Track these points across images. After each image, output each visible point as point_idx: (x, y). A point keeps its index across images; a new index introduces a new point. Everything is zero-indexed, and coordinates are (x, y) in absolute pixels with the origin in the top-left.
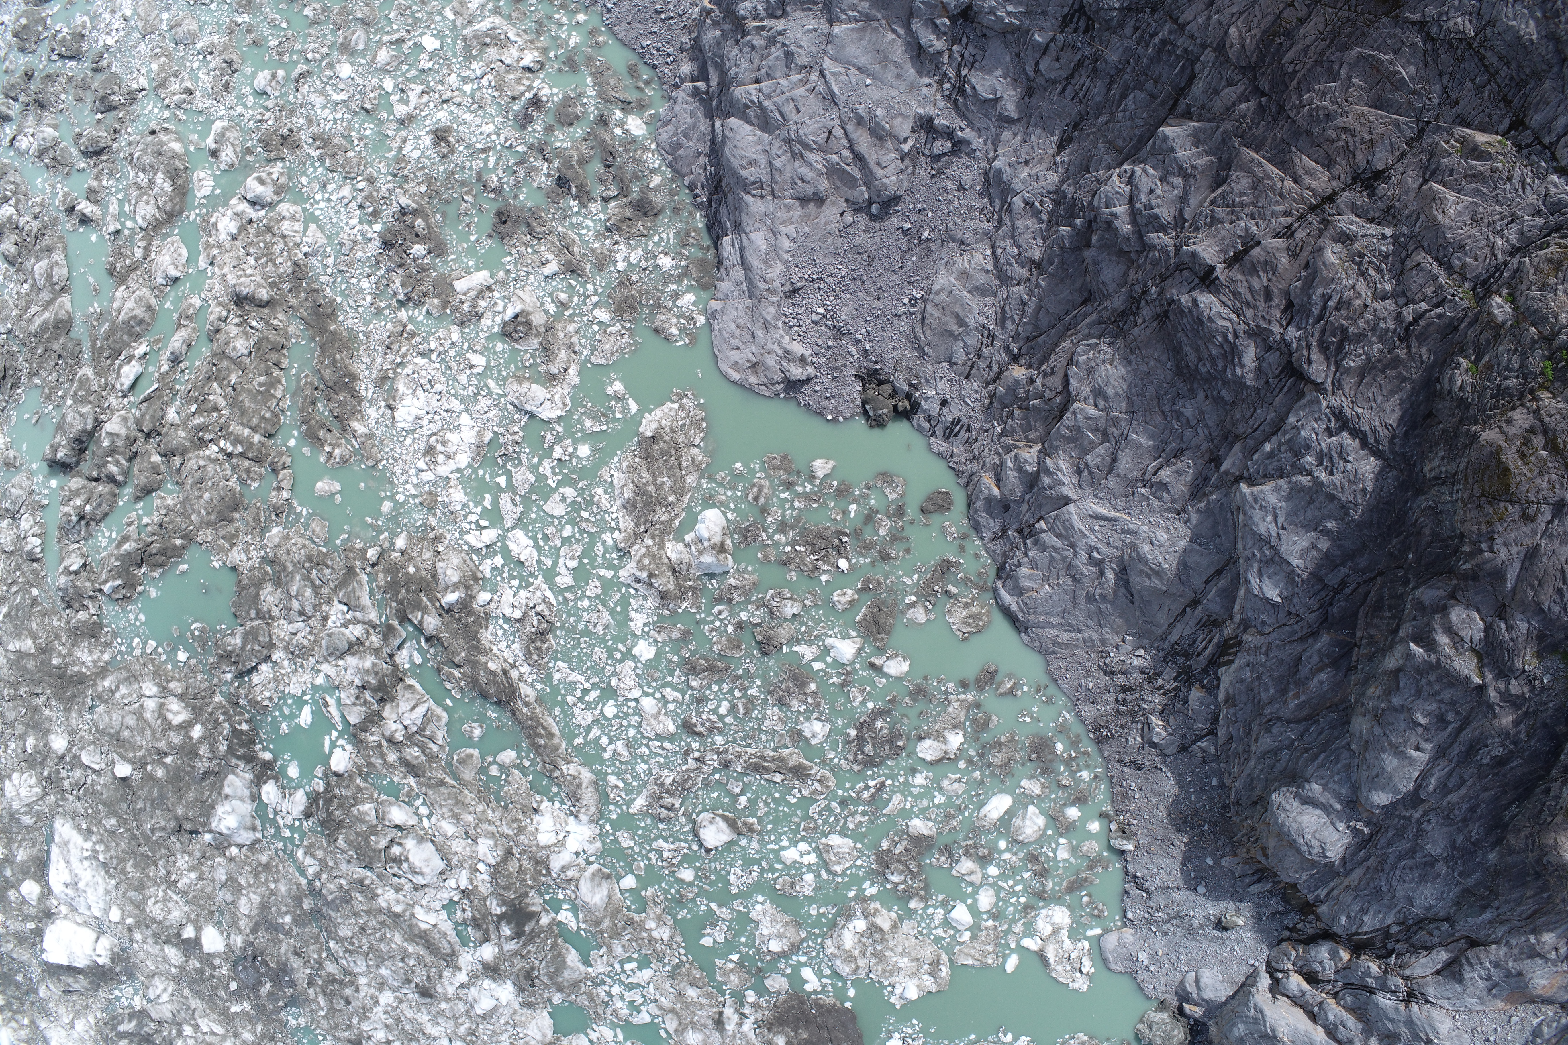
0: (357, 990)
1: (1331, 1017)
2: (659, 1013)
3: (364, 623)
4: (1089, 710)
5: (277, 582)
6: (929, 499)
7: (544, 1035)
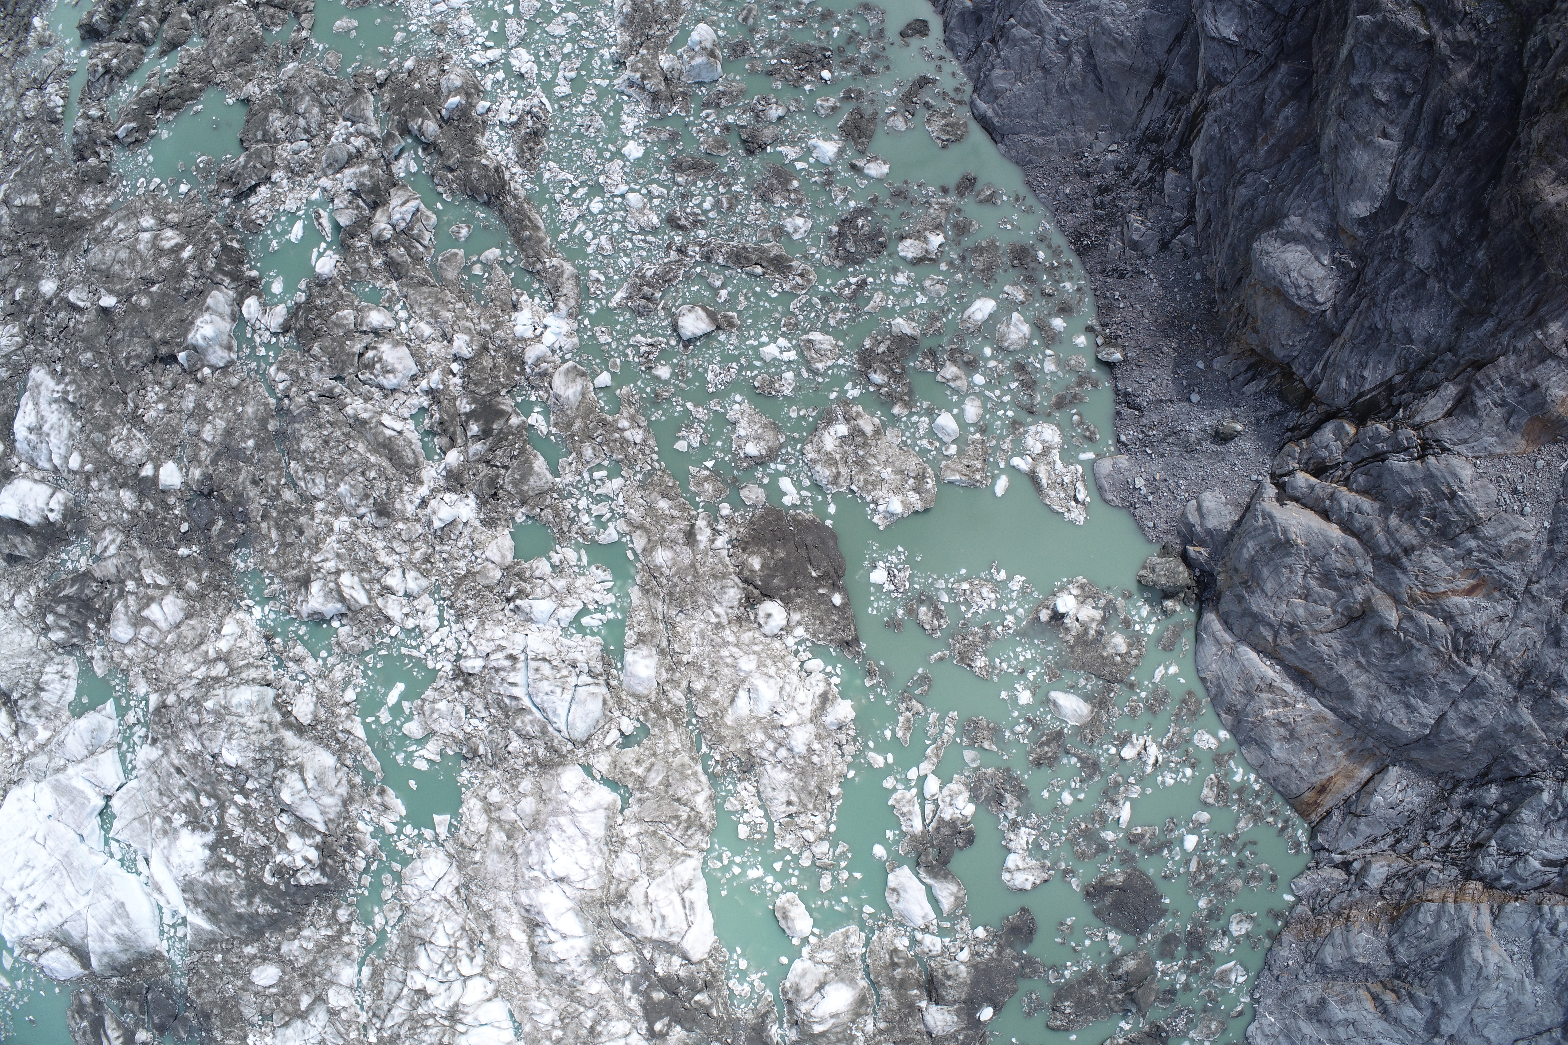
0: (312, 518)
1: (1345, 504)
2: (627, 529)
3: (366, 136)
4: (1068, 219)
5: (287, 109)
6: (909, 26)
7: (503, 557)
